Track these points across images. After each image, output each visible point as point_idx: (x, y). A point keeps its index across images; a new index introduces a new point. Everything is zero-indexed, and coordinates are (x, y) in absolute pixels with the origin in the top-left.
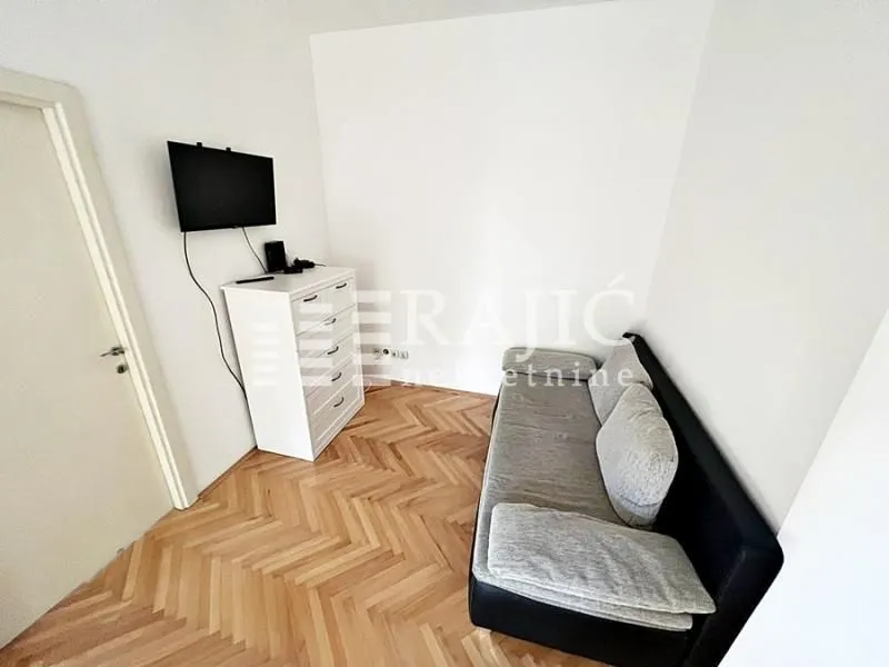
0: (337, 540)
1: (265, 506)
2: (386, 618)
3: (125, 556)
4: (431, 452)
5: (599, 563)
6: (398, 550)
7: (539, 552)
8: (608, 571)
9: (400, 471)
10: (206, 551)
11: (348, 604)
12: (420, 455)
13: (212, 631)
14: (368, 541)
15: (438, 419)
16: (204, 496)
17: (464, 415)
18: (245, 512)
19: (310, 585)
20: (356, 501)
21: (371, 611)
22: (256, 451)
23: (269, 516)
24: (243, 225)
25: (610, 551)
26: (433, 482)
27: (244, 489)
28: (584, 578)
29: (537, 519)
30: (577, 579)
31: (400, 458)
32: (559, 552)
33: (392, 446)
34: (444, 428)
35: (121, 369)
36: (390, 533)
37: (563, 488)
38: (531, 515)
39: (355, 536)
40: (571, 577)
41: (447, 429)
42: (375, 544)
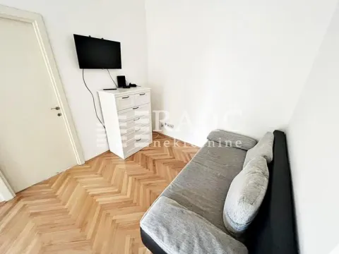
0: (117, 190)
1: (101, 171)
2: (117, 226)
3: (59, 175)
4: (168, 167)
5: (190, 243)
6: (135, 201)
7: (164, 226)
8: (193, 249)
9: (152, 171)
10: (78, 180)
11: (108, 215)
12: (162, 166)
13: (66, 207)
14: (126, 194)
15: (177, 154)
16: (87, 163)
17: (189, 155)
18: (95, 171)
19: (100, 203)
20: (130, 178)
21: (114, 221)
22: (109, 152)
23: (101, 175)
24: (107, 68)
25: (200, 240)
26: (162, 179)
27: (99, 163)
28: (178, 247)
29: (172, 209)
30: (175, 246)
31: (154, 166)
32: (173, 229)
33: (154, 161)
34: (178, 158)
35: (59, 115)
36: (136, 194)
37: (201, 198)
38: (171, 206)
39: (123, 190)
40: (173, 244)
41: (179, 159)
42: (128, 196)
